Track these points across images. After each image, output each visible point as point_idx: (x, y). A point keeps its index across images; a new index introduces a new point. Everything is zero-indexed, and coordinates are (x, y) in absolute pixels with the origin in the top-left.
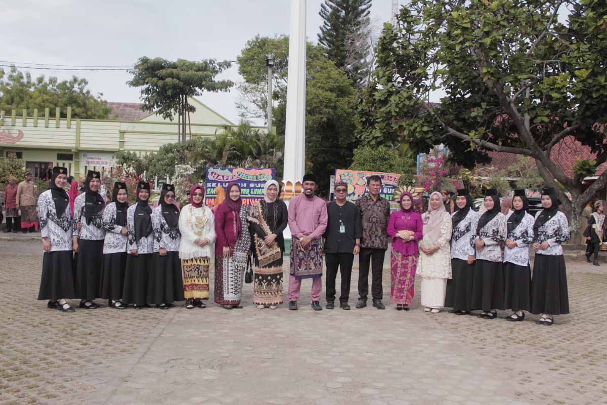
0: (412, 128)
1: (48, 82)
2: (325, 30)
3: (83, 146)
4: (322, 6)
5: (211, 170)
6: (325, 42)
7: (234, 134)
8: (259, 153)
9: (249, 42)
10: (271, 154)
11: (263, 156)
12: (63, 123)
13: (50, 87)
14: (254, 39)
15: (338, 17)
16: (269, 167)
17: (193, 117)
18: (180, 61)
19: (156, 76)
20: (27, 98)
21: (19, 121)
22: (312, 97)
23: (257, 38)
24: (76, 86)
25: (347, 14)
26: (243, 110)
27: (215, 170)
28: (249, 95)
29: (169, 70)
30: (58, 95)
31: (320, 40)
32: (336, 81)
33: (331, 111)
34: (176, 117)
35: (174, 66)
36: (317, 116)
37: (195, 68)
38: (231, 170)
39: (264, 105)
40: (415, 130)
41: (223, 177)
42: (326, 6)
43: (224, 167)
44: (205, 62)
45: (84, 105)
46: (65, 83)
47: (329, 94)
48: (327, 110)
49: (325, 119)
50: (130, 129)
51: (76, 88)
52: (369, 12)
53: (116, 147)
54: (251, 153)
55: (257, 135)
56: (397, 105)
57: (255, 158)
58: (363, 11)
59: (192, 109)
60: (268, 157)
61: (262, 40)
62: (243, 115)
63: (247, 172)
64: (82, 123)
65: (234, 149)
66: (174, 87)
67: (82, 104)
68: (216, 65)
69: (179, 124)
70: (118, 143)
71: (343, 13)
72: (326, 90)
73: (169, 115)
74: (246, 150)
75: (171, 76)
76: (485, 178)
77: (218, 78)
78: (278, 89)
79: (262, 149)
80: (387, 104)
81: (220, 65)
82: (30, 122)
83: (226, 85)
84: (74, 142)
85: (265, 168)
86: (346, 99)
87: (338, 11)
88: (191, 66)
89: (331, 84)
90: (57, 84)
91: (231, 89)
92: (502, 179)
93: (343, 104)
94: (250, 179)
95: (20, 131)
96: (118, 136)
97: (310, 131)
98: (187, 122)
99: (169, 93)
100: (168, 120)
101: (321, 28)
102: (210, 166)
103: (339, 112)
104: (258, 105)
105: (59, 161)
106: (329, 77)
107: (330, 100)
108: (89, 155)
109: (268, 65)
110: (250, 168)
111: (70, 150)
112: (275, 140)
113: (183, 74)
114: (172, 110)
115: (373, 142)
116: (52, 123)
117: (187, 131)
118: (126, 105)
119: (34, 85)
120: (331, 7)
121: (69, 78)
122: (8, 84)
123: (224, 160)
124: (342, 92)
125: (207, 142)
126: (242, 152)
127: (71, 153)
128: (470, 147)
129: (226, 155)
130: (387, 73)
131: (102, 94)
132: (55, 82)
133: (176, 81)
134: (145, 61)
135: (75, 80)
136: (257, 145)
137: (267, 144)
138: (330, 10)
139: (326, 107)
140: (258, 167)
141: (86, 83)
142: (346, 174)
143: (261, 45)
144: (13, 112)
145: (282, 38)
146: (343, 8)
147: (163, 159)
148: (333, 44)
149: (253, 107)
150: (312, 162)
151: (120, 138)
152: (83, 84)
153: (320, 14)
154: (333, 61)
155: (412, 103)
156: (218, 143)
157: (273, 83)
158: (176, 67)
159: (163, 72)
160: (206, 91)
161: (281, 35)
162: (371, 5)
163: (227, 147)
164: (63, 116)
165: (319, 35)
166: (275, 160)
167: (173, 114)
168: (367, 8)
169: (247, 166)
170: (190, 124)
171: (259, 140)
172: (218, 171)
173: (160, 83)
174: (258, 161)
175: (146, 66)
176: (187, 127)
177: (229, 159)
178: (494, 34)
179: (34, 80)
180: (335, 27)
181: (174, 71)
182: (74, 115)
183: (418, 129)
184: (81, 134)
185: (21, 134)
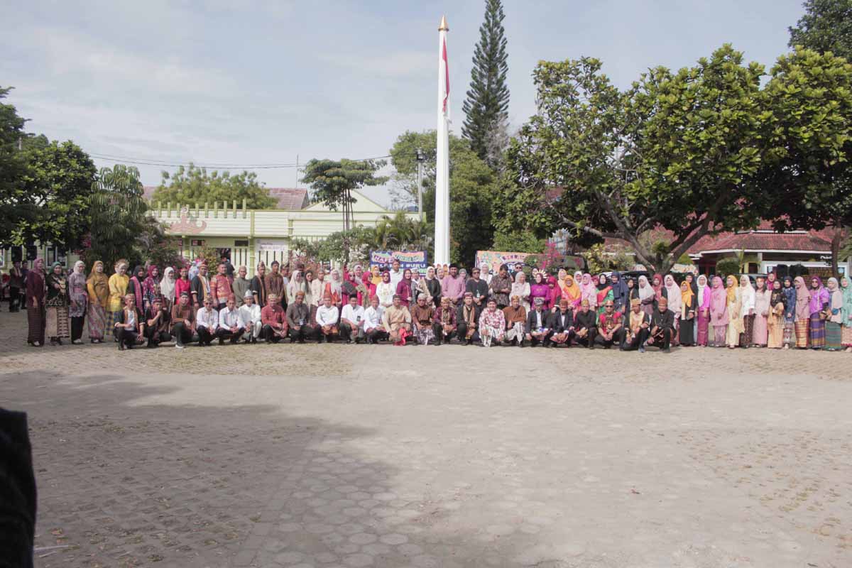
0: (533, 220)
1: (221, 176)
2: (468, 123)
3: (257, 234)
4: (465, 103)
5: (374, 254)
6: (468, 135)
7: (392, 223)
8: (413, 238)
9: (399, 136)
10: (423, 239)
11: (417, 241)
12: (240, 213)
13: (223, 181)
14: (405, 134)
15: (479, 112)
16: (421, 250)
17: (355, 207)
18: (344, 160)
19: (324, 174)
20: (205, 191)
21: (202, 212)
22: (457, 185)
23: (407, 134)
24: (246, 178)
25: (488, 109)
26: (396, 196)
27: (378, 254)
28: (400, 182)
29: (336, 170)
30: (231, 188)
31: (464, 132)
32: (478, 171)
33: (474, 198)
34: (340, 207)
35: (339, 166)
36: (462, 203)
37: (356, 167)
38: (390, 254)
39: (414, 191)
40: (535, 221)
41: (384, 259)
42: (468, 102)
43: (384, 251)
44: (365, 162)
45: (254, 196)
46: (237, 177)
47: (472, 182)
48: (470, 197)
49: (468, 205)
50: (298, 218)
51: (247, 181)
52: (507, 107)
53: (286, 234)
54: (406, 239)
55: (411, 224)
56: (521, 202)
57: (409, 243)
58: (501, 106)
59: (354, 200)
60: (421, 241)
61: (412, 134)
62: (395, 201)
63: (403, 255)
64: (256, 213)
65: (392, 236)
66: (340, 184)
67: (251, 195)
68: (374, 163)
69: (344, 212)
70: (287, 230)
71: (484, 108)
72: (469, 180)
73: (334, 207)
74: (402, 236)
75: (337, 174)
76: (612, 254)
77: (376, 174)
78: (426, 176)
79: (416, 236)
80: (514, 200)
81: (378, 163)
82: (211, 213)
83: (383, 181)
84: (249, 230)
85: (418, 251)
86: (487, 186)
87: (479, 106)
88: (353, 165)
89: (474, 174)
90: (229, 178)
91: (387, 182)
92: (627, 254)
93: (485, 191)
94: (406, 260)
95: (203, 222)
96: (287, 223)
97: (454, 216)
98: (350, 210)
99: (336, 188)
100: (333, 210)
101: (464, 123)
102: (373, 251)
103: (481, 198)
104: (408, 191)
105: (236, 247)
106: (472, 168)
107: (472, 188)
108: (262, 241)
109: (418, 159)
110: (405, 251)
111: (247, 238)
112: (426, 227)
113: (347, 173)
114: (337, 202)
115: (505, 230)
116: (230, 213)
117: (351, 218)
118: (283, 190)
119: (209, 179)
120: (473, 103)
121: (240, 172)
122: (187, 179)
123: (384, 245)
124: (484, 181)
125: (368, 230)
126: (399, 238)
127: (246, 240)
128: (577, 234)
129: (386, 240)
130: (513, 176)
131: (265, 184)
132: (228, 176)
133: (341, 179)
134: (314, 162)
135: (246, 174)
136: (412, 231)
137: (419, 231)
138: (472, 106)
139: (470, 195)
140: (413, 250)
141: (255, 176)
142: (486, 254)
143: (412, 138)
144: (197, 205)
145: (430, 132)
146: (484, 104)
147: (331, 245)
148: (476, 136)
149: (405, 193)
150: (459, 242)
151: (289, 226)
152: (252, 177)
153: (463, 109)
154: (475, 152)
155: (532, 201)
156: (379, 231)
157: (422, 172)
158: (340, 167)
159: (330, 172)
160: (366, 185)
161: (429, 131)
162: (508, 101)
163: (387, 234)
164: (240, 207)
165: (462, 129)
166: (426, 244)
167: (337, 205)
168: (505, 104)
169: (403, 249)
170: (352, 212)
171: (412, 227)
172: (380, 254)
173: (328, 181)
174: (412, 245)
175: (316, 166)
176: (350, 214)
177: (388, 244)
178: (582, 157)
179: (209, 175)
180: (476, 122)
181: (340, 170)
182: (249, 206)
183: (538, 221)
184: (255, 223)
185: (204, 225)
